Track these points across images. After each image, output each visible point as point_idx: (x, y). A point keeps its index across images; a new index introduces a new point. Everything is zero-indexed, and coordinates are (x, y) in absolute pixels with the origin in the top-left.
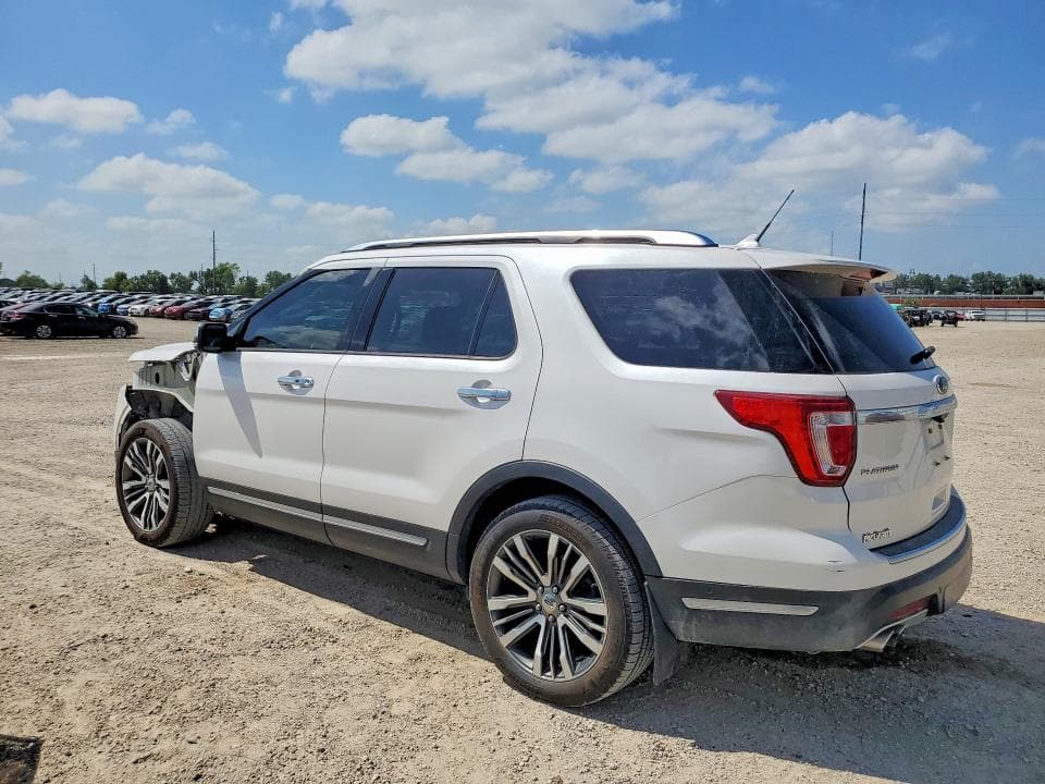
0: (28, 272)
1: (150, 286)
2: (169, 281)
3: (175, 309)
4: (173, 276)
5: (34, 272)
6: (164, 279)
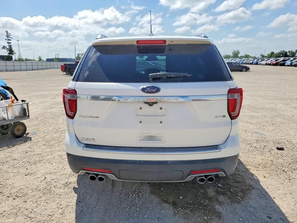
0: (246, 54)
1: (281, 55)
2: (288, 54)
3: (274, 63)
4: (289, 52)
5: (247, 54)
6: (286, 53)
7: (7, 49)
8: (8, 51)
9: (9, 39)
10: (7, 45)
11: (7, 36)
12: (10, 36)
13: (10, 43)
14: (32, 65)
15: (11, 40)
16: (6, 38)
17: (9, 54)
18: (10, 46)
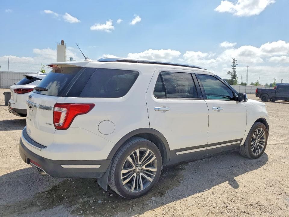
7: (232, 74)
8: (232, 76)
9: (235, 65)
10: (232, 71)
11: (234, 63)
12: (236, 63)
13: (235, 69)
14: (240, 89)
15: (236, 66)
16: (232, 64)
17: (232, 78)
18: (234, 72)
